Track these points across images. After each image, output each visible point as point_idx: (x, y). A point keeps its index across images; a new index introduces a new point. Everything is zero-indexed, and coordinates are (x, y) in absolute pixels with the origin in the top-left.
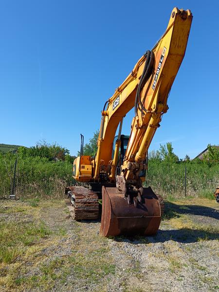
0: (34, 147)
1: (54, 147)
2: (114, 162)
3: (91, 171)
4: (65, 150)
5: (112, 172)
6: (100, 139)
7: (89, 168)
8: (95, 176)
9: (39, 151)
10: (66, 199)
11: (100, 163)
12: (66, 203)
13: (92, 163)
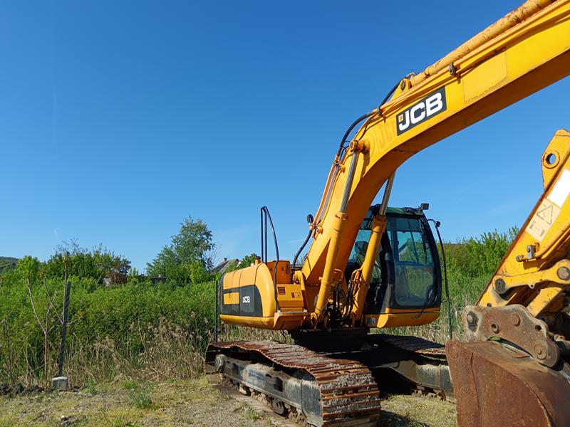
1: (98, 255)
2: (364, 274)
3: (302, 299)
4: (121, 260)
5: (356, 298)
6: (340, 215)
7: (295, 292)
8: (317, 311)
9: (72, 265)
10: (208, 376)
11: (332, 277)
12: (217, 387)
13: (297, 280)
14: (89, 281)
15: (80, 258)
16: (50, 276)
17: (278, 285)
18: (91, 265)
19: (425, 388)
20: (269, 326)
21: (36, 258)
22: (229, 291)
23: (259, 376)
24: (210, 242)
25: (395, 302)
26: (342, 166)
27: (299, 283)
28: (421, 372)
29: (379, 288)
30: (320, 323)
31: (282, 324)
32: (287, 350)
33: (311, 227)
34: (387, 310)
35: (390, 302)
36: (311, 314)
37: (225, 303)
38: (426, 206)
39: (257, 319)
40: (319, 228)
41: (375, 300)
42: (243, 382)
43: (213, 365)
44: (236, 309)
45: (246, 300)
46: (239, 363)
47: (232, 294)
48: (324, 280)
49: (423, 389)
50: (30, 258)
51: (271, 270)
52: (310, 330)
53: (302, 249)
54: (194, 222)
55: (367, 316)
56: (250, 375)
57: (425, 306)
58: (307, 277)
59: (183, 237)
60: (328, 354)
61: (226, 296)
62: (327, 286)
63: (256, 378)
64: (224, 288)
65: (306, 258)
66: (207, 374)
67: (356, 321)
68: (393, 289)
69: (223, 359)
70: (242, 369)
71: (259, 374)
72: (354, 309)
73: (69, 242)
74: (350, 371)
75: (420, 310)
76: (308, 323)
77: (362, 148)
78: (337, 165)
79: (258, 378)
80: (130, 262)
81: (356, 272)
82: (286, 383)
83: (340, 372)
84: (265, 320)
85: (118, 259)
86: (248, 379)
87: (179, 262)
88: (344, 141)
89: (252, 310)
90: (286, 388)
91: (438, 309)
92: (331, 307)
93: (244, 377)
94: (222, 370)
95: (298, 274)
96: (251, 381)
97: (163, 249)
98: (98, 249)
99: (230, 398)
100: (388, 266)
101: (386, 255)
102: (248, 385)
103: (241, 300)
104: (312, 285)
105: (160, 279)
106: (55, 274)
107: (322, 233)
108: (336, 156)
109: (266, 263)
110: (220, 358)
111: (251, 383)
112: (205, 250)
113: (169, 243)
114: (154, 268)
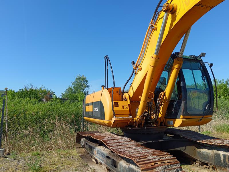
0: (23, 90)
1: (41, 90)
2: (167, 94)
3: (128, 109)
4: (51, 92)
5: (161, 109)
6: (155, 56)
7: (124, 105)
8: (137, 117)
9: (28, 93)
10: (77, 149)
11: (148, 96)
12: (81, 156)
13: (126, 98)
14: (34, 100)
15: (31, 90)
16: (18, 98)
17: (114, 101)
18: (36, 93)
19: (202, 162)
20: (109, 125)
21: (14, 91)
22: (88, 105)
23: (103, 155)
24: (87, 84)
25: (187, 112)
26: (155, 26)
27: (126, 100)
28: (199, 153)
29: (176, 103)
30: (139, 124)
31: (116, 124)
32: (119, 140)
33: (134, 67)
34: (181, 117)
35: (183, 112)
36: (134, 118)
37: (86, 111)
38: (204, 54)
39: (102, 121)
40: (139, 67)
41: (173, 110)
42: (94, 156)
43: (80, 143)
44: (91, 115)
45: (96, 109)
46: (92, 144)
47: (90, 106)
48: (143, 98)
49: (201, 163)
50: (11, 90)
51: (110, 93)
52: (134, 128)
53: (128, 81)
54: (81, 76)
55: (168, 120)
56: (98, 153)
57: (204, 114)
58: (131, 97)
59: (76, 82)
60: (144, 142)
61: (87, 107)
62: (145, 102)
63: (101, 155)
64: (86, 103)
65: (131, 86)
66: (76, 148)
67: (160, 123)
68: (186, 104)
69: (85, 141)
70: (94, 148)
71: (103, 154)
72: (160, 116)
73: (29, 84)
74: (164, 161)
75: (202, 117)
76: (132, 124)
77: (171, 9)
78: (152, 26)
79: (102, 156)
80: (54, 93)
81: (162, 93)
82: (119, 163)
83: (158, 163)
84: (106, 122)
85: (49, 91)
86: (97, 155)
87: (75, 93)
88: (158, 6)
89: (99, 115)
90: (118, 166)
91: (211, 116)
92: (146, 114)
93: (94, 153)
94: (84, 147)
95: (126, 95)
96: (98, 157)
97: (68, 88)
98: (41, 87)
99: (87, 165)
100: (182, 89)
101: (182, 83)
102: (96, 158)
103: (93, 109)
104: (135, 101)
105: (66, 99)
106: (20, 97)
107: (141, 70)
108: (152, 20)
109: (108, 89)
110: (83, 140)
111: (98, 158)
112: (85, 88)
113: (71, 85)
114: (65, 95)
